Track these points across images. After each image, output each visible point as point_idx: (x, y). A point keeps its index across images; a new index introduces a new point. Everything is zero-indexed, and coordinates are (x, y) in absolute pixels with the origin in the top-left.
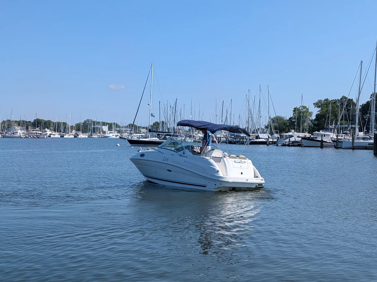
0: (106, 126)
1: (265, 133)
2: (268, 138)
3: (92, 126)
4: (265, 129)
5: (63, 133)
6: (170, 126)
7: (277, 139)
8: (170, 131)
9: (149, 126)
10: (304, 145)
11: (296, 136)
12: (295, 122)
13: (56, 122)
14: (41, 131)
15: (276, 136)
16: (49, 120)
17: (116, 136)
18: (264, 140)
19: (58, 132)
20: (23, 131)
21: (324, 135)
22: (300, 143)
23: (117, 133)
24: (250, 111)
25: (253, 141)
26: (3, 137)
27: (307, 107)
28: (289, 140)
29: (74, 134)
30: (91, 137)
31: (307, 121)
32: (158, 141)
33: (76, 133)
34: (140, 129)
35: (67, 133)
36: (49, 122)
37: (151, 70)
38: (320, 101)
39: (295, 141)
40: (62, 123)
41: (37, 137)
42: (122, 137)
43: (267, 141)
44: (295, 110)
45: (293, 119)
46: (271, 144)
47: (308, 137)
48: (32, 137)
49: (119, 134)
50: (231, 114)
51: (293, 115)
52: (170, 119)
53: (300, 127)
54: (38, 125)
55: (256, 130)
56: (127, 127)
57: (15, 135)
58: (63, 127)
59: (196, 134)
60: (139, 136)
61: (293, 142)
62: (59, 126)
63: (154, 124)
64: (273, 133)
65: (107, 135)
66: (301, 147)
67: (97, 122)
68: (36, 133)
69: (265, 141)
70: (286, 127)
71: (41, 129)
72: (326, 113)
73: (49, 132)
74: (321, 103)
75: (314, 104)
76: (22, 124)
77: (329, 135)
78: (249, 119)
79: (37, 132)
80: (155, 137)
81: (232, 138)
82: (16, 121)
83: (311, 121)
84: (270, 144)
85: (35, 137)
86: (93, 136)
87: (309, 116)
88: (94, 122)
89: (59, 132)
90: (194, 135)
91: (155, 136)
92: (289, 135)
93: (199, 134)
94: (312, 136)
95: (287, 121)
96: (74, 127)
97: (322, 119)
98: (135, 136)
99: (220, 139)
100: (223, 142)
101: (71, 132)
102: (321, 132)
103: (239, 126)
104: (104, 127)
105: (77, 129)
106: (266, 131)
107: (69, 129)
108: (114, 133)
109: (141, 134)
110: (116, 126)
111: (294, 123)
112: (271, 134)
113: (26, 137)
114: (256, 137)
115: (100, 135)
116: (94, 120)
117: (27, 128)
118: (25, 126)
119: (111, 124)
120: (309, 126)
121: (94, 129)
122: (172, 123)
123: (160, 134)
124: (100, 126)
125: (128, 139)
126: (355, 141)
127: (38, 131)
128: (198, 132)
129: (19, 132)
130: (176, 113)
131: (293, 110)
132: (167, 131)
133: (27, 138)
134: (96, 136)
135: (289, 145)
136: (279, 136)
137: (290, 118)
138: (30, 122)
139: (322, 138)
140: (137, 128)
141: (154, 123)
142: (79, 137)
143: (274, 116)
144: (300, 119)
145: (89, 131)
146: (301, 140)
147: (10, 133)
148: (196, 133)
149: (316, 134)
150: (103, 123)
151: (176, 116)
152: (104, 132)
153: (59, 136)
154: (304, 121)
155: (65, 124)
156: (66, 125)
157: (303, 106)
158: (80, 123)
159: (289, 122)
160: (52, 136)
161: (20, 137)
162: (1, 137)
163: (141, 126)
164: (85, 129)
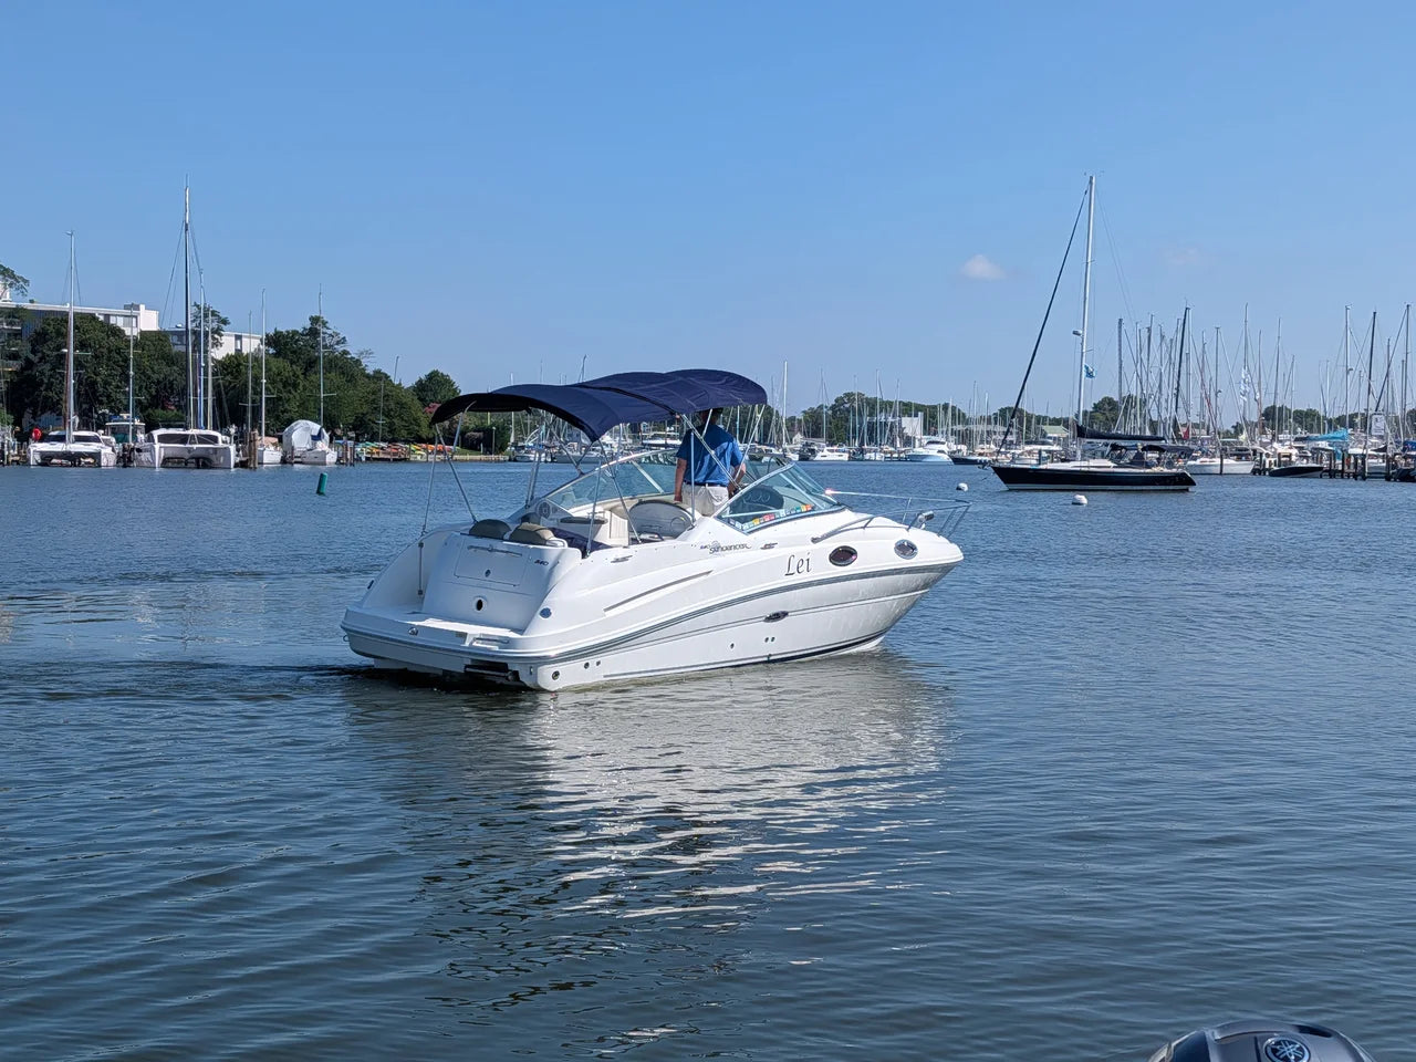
0: (916, 416)
3: (866, 419)
5: (759, 443)
6: (1160, 415)
8: (1160, 434)
9: (1077, 416)
23: (958, 442)
29: (800, 445)
30: (858, 460)
32: (1111, 470)
33: (807, 444)
34: (1044, 427)
35: (773, 445)
37: (1086, 202)
49: (961, 447)
50: (1404, 363)
52: (1160, 385)
56: (993, 421)
58: (760, 422)
59: (1264, 445)
60: (1040, 454)
62: (745, 421)
63: (1096, 406)
65: (919, 450)
67: (882, 402)
68: (666, 446)
79: (670, 442)
80: (1103, 457)
86: (867, 456)
88: (872, 405)
90: (1257, 447)
91: (1099, 454)
93: (1275, 445)
96: (800, 421)
98: (1023, 453)
100: (1375, 475)
101: (790, 441)
104: (906, 421)
105: (808, 428)
107: (781, 429)
108: (943, 443)
109: (1049, 444)
110: (954, 416)
115: (891, 453)
116: (869, 395)
117: (635, 428)
119: (935, 407)
121: (872, 428)
122: (1167, 401)
123: (1122, 443)
124: (894, 416)
125: (997, 465)
127: (673, 438)
128: (1274, 436)
130: (1184, 364)
132: (1148, 433)
134: (879, 456)
140: (1029, 421)
141: (1097, 402)
142: (818, 458)
145: (854, 438)
147: (575, 444)
148: (1264, 440)
150: (905, 404)
151: (1183, 376)
152: (909, 438)
155: (766, 411)
156: (772, 415)
158: (821, 407)
162: (546, 462)
163: (1046, 417)
164: (837, 428)
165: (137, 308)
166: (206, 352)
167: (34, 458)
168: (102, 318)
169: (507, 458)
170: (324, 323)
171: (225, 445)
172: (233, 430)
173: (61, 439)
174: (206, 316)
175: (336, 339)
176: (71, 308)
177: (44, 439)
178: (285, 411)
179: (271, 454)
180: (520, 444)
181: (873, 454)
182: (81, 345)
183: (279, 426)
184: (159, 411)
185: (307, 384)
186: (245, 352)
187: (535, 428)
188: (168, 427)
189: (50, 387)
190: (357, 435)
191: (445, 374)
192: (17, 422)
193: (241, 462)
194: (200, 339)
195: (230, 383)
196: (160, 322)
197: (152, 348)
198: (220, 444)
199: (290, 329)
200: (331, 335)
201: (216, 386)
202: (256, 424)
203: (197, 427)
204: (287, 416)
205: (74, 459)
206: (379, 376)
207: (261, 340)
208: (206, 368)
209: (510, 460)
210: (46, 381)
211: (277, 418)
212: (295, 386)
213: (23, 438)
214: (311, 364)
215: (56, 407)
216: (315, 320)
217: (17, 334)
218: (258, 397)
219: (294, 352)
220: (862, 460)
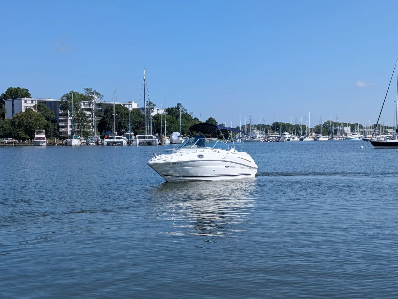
0: (348, 127)
3: (334, 128)
5: (302, 136)
13: (295, 124)
14: (280, 135)
16: (288, 123)
17: (360, 138)
19: (297, 135)
20: (262, 135)
23: (361, 134)
26: (243, 142)
29: (314, 136)
30: (331, 140)
33: (316, 136)
34: (387, 130)
35: (306, 136)
36: (288, 125)
40: (301, 125)
41: (276, 141)
42: (365, 139)
48: (271, 141)
49: (362, 136)
54: (276, 128)
56: (372, 128)
57: (254, 139)
58: (302, 130)
60: (386, 137)
62: (298, 129)
65: (349, 137)
67: (338, 123)
68: (275, 137)
73: (288, 136)
79: (276, 136)
82: (255, 125)
85: (274, 141)
86: (334, 139)
88: (335, 124)
96: (314, 129)
98: (381, 137)
101: (311, 135)
104: (345, 128)
105: (316, 131)
107: (308, 132)
108: (357, 135)
109: (389, 134)
110: (360, 127)
113: (266, 141)
115: (341, 138)
116: (334, 121)
117: (266, 132)
118: (264, 130)
119: (354, 124)
121: (335, 131)
124: (342, 127)
125: (372, 141)
127: (277, 135)
129: (258, 136)
133: (266, 142)
134: (338, 139)
138: (268, 125)
140: (383, 128)
142: (320, 139)
145: (330, 134)
147: (250, 137)
150: (345, 124)
152: (346, 133)
153: (299, 139)
155: (304, 126)
156: (306, 127)
158: (320, 125)
160: (291, 139)
161: (259, 141)
162: (241, 142)
163: (387, 127)
164: (325, 131)
165: (132, 102)
166: (150, 114)
167: (105, 143)
168: (122, 105)
169: (231, 141)
170: (181, 105)
171: (155, 139)
172: (157, 135)
173: (112, 138)
174: (150, 104)
175: (184, 110)
176: (114, 103)
177: (108, 138)
178: (171, 129)
179: (167, 141)
180: (234, 137)
181: (336, 138)
182: (117, 113)
183: (169, 134)
184: (138, 130)
185: (177, 122)
186: (160, 114)
187: (238, 133)
188: (140, 134)
189: (109, 124)
190: (190, 136)
191: (214, 118)
192: (101, 134)
193: (159, 143)
194: (148, 111)
195: (156, 122)
196: (138, 106)
197: (136, 113)
198: (154, 139)
199: (172, 107)
200: (183, 108)
201: (153, 123)
202: (163, 133)
203: (148, 134)
204: (171, 131)
205: (116, 143)
206: (196, 119)
207: (164, 110)
208: (150, 118)
210: (108, 122)
211: (169, 131)
212: (173, 122)
213: (103, 138)
214: (177, 116)
215: (111, 129)
216: (178, 104)
217: (101, 110)
218: (164, 126)
219: (173, 113)
220: (332, 140)
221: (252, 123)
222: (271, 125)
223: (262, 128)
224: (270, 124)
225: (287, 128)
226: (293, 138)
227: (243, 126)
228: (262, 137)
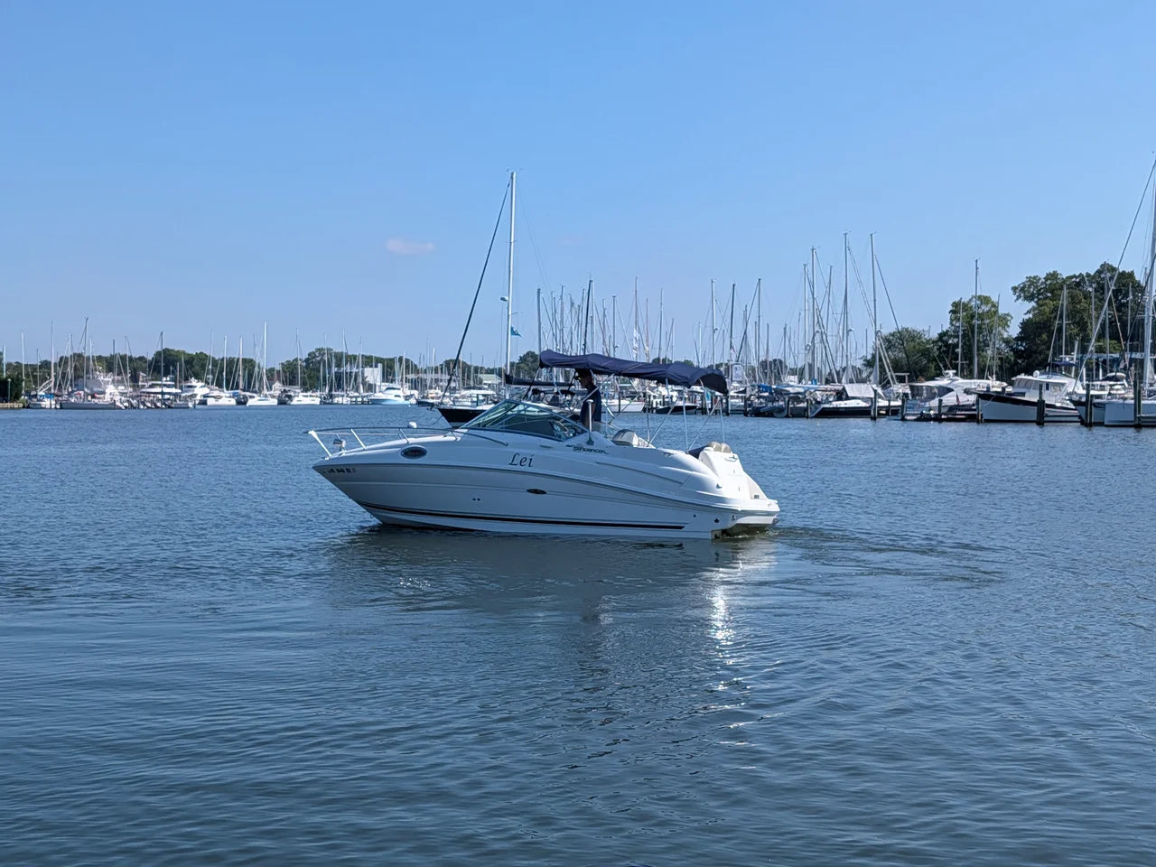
0: (376, 367)
1: (863, 381)
2: (873, 396)
3: (334, 370)
4: (863, 368)
5: (244, 390)
7: (903, 401)
9: (506, 366)
10: (985, 417)
11: (959, 388)
12: (956, 346)
13: (221, 357)
14: (176, 388)
15: (900, 391)
16: (201, 353)
17: (407, 398)
18: (862, 404)
19: (227, 389)
20: (123, 388)
21: (1048, 384)
22: (975, 410)
23: (411, 388)
24: (816, 313)
25: (827, 406)
26: (61, 408)
27: (994, 299)
28: (940, 401)
29: (277, 393)
30: (329, 403)
31: (994, 344)
33: (285, 391)
34: (479, 375)
35: (256, 392)
36: (202, 358)
37: (509, 192)
38: (1032, 281)
39: (958, 405)
40: (241, 361)
41: (166, 405)
42: (424, 400)
43: (870, 407)
44: (957, 308)
45: (951, 336)
46: (883, 414)
47: (996, 392)
48: (149, 405)
49: (416, 393)
50: (757, 324)
51: (951, 323)
52: (571, 343)
53: (971, 363)
54: (167, 368)
55: (838, 373)
56: (439, 371)
57: (96, 401)
58: (244, 373)
59: (651, 389)
60: (477, 397)
61: (952, 408)
62: (231, 372)
63: (520, 359)
64: (889, 382)
65: (378, 395)
66: (978, 422)
67: (347, 356)
68: (163, 393)
69: (865, 408)
70: (929, 361)
71: (176, 382)
72: (1053, 315)
73: (200, 389)
74: (1037, 287)
75: (1014, 289)
76: (119, 364)
77: (1063, 384)
78: (813, 338)
79: (166, 390)
81: (763, 397)
82: (100, 358)
83: (1007, 342)
84: (879, 414)
85: (159, 404)
86: (336, 400)
87: (1000, 328)
88: (339, 359)
89: (232, 389)
90: (646, 390)
92: (940, 388)
94: (1009, 389)
95: (934, 342)
96: (278, 372)
97: (1040, 335)
98: (463, 397)
99: (727, 402)
100: (736, 412)
101: (270, 388)
102: (1038, 376)
103: (783, 360)
104: (368, 371)
105: (286, 377)
106: (869, 376)
107: (262, 379)
108: (399, 389)
109: (484, 389)
110: (407, 367)
111: (953, 350)
112: (885, 383)
113: (132, 405)
114: (837, 394)
115: (356, 397)
116: (337, 350)
117: (135, 379)
118: (129, 371)
119: (392, 360)
120: (1001, 359)
121: (339, 377)
123: (543, 389)
124: (358, 367)
125: (442, 407)
126: (1143, 402)
127: (169, 386)
129: (108, 391)
130: (589, 325)
131: (951, 308)
132: (562, 380)
133: (135, 408)
134: (346, 400)
135: (938, 419)
136: (908, 391)
137: (942, 335)
138: (141, 358)
139: (1041, 394)
140: (469, 371)
141: (522, 355)
142: (295, 402)
143: (893, 330)
144: (973, 337)
145: (325, 385)
146: (977, 401)
147: (82, 392)
148: (652, 385)
149: (1022, 384)
150: (367, 357)
151: (588, 335)
152: (370, 386)
153: (233, 402)
154: (984, 341)
155: (249, 364)
156: (254, 367)
157: (980, 297)
158: (296, 360)
159: (939, 349)
160: (211, 401)
161: (112, 406)
162: (56, 408)
163: (483, 367)
164: (310, 378)
169: (21, 405)
180: (33, 393)
181: (341, 399)
187: (46, 379)
209: (24, 407)
220: (332, 404)
221: (91, 351)
222: (150, 359)
223: (119, 367)
224: (145, 356)
225: (197, 367)
226: (217, 398)
227: (63, 361)
228: (122, 394)
